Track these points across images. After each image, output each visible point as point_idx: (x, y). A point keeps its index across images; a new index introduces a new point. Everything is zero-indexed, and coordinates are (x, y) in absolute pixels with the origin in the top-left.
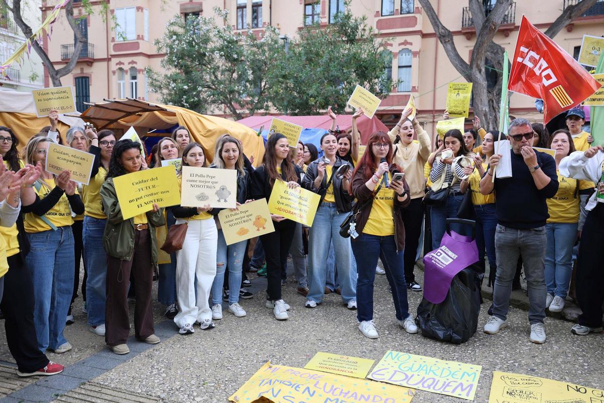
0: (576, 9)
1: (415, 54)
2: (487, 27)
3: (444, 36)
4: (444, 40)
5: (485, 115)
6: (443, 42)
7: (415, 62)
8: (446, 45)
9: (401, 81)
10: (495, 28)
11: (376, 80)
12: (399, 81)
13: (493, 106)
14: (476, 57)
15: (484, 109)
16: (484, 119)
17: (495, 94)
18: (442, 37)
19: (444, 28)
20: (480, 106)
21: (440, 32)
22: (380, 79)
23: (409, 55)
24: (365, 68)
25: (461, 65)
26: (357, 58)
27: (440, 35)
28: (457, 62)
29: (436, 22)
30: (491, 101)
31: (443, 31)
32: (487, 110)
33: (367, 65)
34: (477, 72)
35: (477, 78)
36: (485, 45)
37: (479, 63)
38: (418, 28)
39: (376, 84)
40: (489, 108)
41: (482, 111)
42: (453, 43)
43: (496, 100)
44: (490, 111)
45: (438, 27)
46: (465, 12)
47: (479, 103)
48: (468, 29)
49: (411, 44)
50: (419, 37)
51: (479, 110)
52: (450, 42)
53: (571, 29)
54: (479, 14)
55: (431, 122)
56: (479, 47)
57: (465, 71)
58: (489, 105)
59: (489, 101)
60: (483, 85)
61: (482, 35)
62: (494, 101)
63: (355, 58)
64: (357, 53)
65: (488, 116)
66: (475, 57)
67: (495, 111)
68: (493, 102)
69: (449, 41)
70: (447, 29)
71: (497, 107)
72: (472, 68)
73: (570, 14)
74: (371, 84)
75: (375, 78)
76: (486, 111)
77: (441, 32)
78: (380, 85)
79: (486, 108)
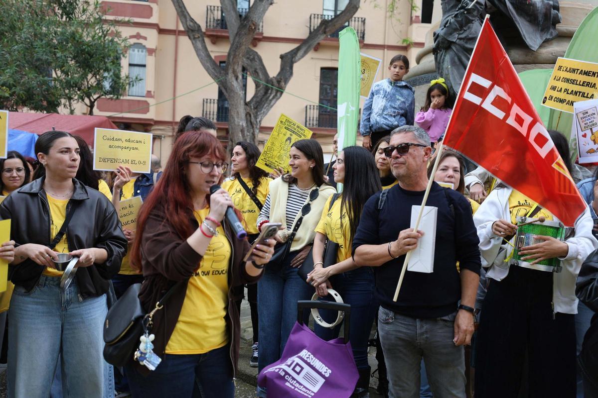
0: (330, 24)
1: (151, 52)
2: (245, 26)
3: (193, 31)
4: (194, 35)
5: (242, 131)
6: (192, 37)
7: (150, 61)
8: (196, 42)
9: (139, 78)
10: (255, 28)
11: (106, 74)
12: (137, 78)
13: (251, 122)
14: (233, 59)
15: (241, 124)
16: (241, 135)
17: (253, 108)
18: (190, 31)
19: (192, 20)
20: (236, 119)
21: (188, 24)
22: (111, 73)
23: (142, 51)
24: (89, 55)
25: (214, 69)
26: (76, 39)
27: (188, 28)
28: (208, 64)
29: (182, 12)
30: (248, 115)
31: (191, 24)
32: (244, 125)
33: (92, 52)
34: (234, 79)
35: (233, 85)
36: (243, 47)
37: (236, 68)
38: (153, 20)
39: (105, 78)
40: (247, 123)
41: (239, 125)
42: (204, 40)
43: (253, 114)
44: (247, 126)
45: (185, 17)
46: (209, 12)
47: (235, 116)
48: (213, 31)
49: (145, 38)
50: (154, 32)
51: (235, 125)
52: (200, 39)
53: (318, 48)
54: (232, 12)
55: (170, 136)
56: (236, 48)
57: (218, 75)
58: (247, 119)
59: (246, 115)
60: (240, 95)
61: (239, 35)
62: (252, 116)
63: (74, 38)
64: (77, 32)
65: (246, 132)
66: (231, 60)
67: (253, 127)
68: (250, 116)
69: (199, 37)
70: (196, 23)
71: (255, 122)
72: (228, 74)
73: (325, 28)
74: (98, 77)
75: (105, 71)
76: (243, 126)
77: (190, 25)
78: (110, 80)
79: (243, 123)
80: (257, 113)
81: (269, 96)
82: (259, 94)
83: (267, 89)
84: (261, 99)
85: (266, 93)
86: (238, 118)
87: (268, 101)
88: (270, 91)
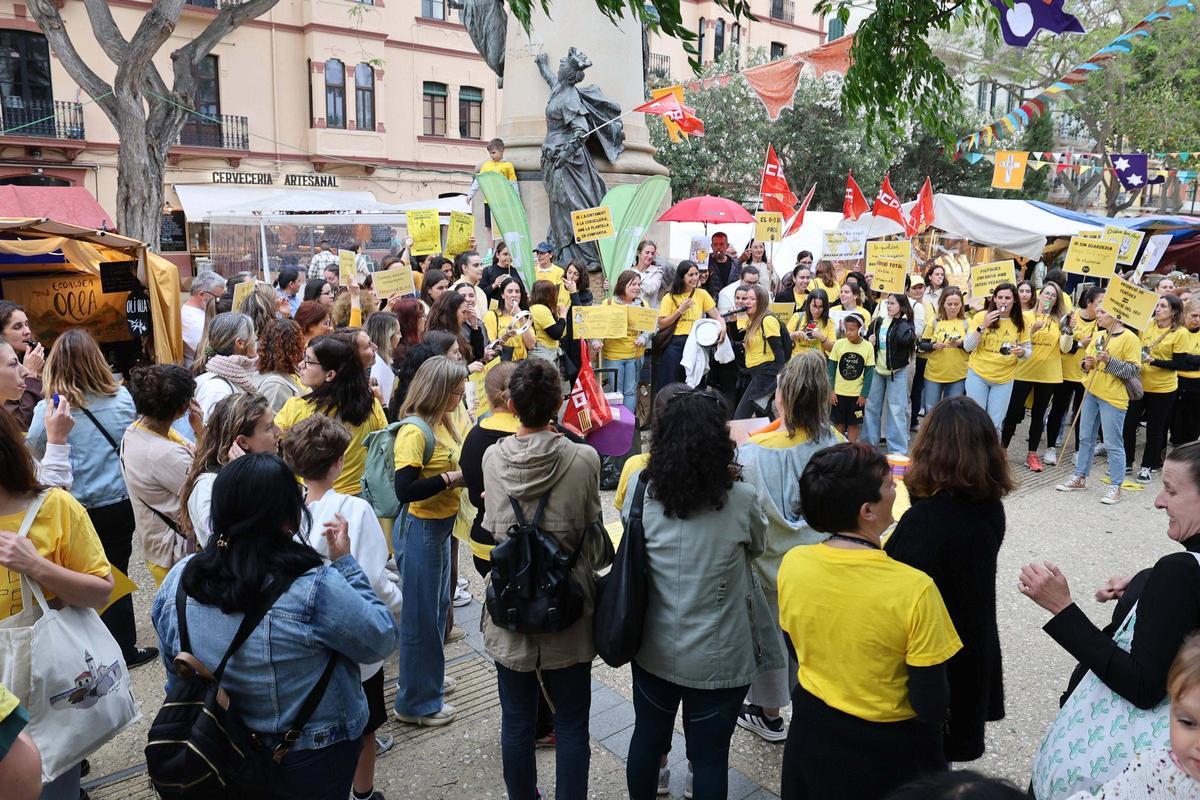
0: (240, 11)
2: (156, 25)
3: (49, 17)
4: (50, 25)
5: (144, 172)
6: (47, 27)
8: (54, 35)
13: (156, 159)
14: (132, 70)
15: (143, 162)
18: (45, 18)
20: (135, 155)
21: (40, 7)
25: (88, 77)
27: (41, 13)
30: (150, 147)
31: (46, 6)
32: (148, 163)
34: (131, 97)
35: (131, 106)
36: (150, 54)
40: (149, 159)
41: (140, 164)
42: (65, 31)
44: (151, 165)
47: (134, 151)
51: (134, 163)
52: (62, 30)
56: (138, 55)
58: (150, 156)
59: (148, 149)
60: (141, 120)
61: (144, 37)
62: (156, 149)
65: (150, 174)
66: (128, 71)
68: (153, 149)
71: (160, 159)
72: (121, 90)
73: (233, 18)
76: (145, 165)
77: (43, 8)
79: (145, 160)
80: (160, 144)
81: (174, 120)
82: (159, 117)
83: (169, 110)
84: (163, 124)
85: (168, 114)
86: (138, 153)
87: (174, 127)
88: (173, 113)
